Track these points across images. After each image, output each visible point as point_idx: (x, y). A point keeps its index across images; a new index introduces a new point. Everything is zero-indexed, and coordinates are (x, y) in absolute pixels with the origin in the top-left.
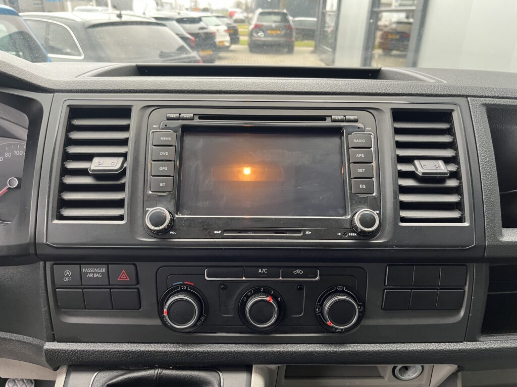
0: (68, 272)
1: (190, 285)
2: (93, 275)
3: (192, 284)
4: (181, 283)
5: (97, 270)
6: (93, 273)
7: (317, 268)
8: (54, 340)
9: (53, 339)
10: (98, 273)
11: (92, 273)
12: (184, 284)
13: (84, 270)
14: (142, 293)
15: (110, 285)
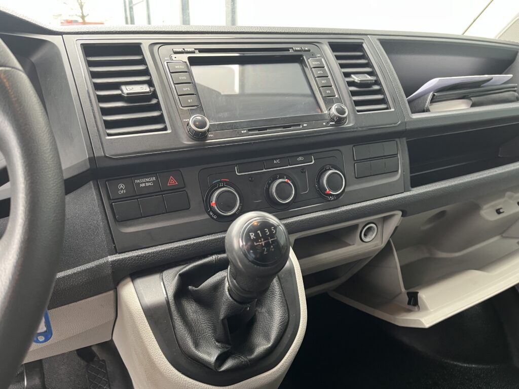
0: (121, 186)
1: (225, 181)
3: (228, 180)
4: (219, 180)
5: (148, 180)
6: (145, 183)
7: (311, 154)
8: (116, 252)
12: (221, 182)
13: (136, 181)
14: (189, 195)
15: (161, 191)
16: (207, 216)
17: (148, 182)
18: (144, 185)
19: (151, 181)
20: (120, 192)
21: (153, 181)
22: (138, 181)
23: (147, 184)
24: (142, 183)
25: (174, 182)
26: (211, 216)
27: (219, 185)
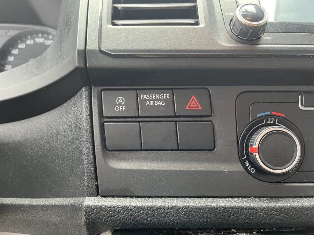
0: (121, 100)
1: (279, 116)
2: (154, 103)
3: (284, 116)
4: (269, 113)
5: (159, 97)
6: (154, 100)
8: (97, 194)
9: (97, 192)
10: (161, 100)
11: (152, 100)
12: (271, 116)
13: (142, 96)
14: (216, 129)
15: (175, 116)
16: (238, 167)
17: (158, 100)
18: (151, 103)
19: (163, 99)
20: (117, 108)
21: (166, 100)
22: (145, 97)
23: (157, 103)
24: (149, 100)
25: (196, 105)
26: (246, 168)
27: (267, 120)
